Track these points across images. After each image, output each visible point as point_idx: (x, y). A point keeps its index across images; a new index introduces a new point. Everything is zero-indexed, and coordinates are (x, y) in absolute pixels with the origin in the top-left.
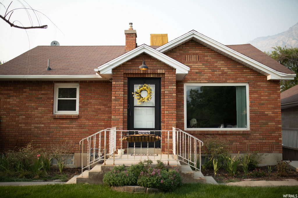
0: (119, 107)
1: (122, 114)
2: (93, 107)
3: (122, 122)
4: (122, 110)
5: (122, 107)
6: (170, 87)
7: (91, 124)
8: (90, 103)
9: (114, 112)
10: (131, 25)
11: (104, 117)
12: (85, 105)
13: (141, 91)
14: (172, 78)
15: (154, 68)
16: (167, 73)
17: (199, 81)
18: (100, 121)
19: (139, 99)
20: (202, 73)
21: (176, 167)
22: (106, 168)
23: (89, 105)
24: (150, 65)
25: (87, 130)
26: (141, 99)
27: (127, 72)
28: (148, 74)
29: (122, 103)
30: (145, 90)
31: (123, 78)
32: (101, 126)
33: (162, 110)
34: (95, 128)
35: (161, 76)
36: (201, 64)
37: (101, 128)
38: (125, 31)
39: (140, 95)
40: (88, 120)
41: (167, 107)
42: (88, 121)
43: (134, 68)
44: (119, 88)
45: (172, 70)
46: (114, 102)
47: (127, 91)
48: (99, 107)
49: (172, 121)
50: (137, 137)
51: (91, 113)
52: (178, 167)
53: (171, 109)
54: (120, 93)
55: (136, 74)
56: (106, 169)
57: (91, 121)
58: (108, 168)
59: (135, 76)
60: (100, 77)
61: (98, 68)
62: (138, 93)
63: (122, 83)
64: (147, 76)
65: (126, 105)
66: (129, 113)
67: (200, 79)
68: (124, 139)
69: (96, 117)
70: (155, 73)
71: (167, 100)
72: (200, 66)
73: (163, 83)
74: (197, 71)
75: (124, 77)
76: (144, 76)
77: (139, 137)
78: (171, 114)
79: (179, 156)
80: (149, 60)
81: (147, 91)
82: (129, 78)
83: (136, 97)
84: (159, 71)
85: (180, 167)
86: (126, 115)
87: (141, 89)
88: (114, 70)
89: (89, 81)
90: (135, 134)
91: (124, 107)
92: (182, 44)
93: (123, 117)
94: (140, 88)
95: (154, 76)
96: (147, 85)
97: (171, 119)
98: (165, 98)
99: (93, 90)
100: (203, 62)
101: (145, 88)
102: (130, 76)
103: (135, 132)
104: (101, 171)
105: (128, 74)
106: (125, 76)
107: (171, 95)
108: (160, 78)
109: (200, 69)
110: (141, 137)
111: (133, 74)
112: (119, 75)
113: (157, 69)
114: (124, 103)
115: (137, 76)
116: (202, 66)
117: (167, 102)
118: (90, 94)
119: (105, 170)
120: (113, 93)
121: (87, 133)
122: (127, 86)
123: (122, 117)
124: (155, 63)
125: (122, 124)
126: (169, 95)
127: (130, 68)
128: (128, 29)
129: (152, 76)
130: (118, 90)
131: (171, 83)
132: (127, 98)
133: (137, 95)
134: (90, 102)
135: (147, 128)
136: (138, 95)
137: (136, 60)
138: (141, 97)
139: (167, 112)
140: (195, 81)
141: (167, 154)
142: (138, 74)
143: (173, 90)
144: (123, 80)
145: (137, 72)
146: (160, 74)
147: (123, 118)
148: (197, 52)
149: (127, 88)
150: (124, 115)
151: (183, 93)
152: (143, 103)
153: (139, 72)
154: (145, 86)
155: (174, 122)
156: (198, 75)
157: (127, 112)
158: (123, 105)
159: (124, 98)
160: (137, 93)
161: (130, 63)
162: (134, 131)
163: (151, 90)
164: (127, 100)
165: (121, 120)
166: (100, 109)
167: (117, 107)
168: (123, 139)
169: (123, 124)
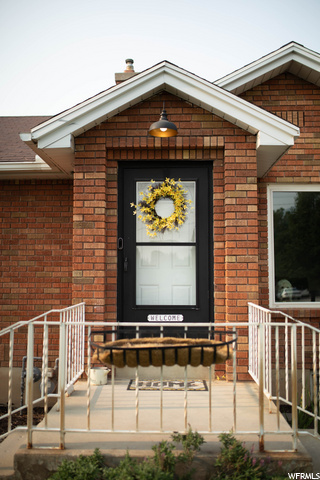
0: (93, 246)
1: (102, 266)
2: (31, 247)
3: (103, 288)
4: (102, 253)
5: (103, 245)
6: (238, 187)
7: (25, 291)
8: (24, 237)
9: (79, 259)
10: (129, 64)
11: (59, 274)
12: (11, 243)
13: (156, 200)
14: (245, 160)
15: (194, 132)
16: (231, 146)
17: (307, 180)
18: (49, 285)
19: (150, 222)
20: (315, 157)
21: (290, 461)
22: (33, 463)
23: (21, 242)
24: (183, 125)
25: (16, 307)
26: (157, 221)
27: (116, 145)
28: (175, 149)
29: (103, 232)
30: (168, 197)
31: (104, 161)
32: (51, 296)
33: (215, 252)
34: (34, 302)
35: (213, 156)
36: (312, 135)
37: (50, 302)
38: (116, 74)
39: (154, 211)
40: (18, 281)
41: (233, 244)
42: (17, 285)
43: (136, 132)
44: (93, 190)
45: (246, 135)
46: (79, 231)
47: (115, 198)
48: (46, 247)
49: (248, 286)
50: (147, 352)
51: (27, 263)
52: (298, 461)
53: (244, 251)
54: (95, 203)
55: (141, 150)
56: (34, 466)
57: (26, 285)
58: (41, 463)
59: (138, 158)
60: (45, 166)
61: (33, 130)
62: (147, 206)
63: (103, 175)
64: (172, 157)
65: (114, 240)
66: (123, 261)
67: (310, 174)
68: (98, 359)
69: (38, 274)
70: (196, 149)
71: (231, 223)
72: (309, 141)
73: (220, 176)
74: (301, 152)
75: (108, 160)
76: (165, 157)
77: (156, 352)
78: (245, 265)
79: (283, 400)
80: (180, 111)
81: (174, 200)
82: (121, 163)
83: (141, 216)
84: (208, 142)
85: (308, 461)
86: (115, 267)
87: (157, 191)
88: (77, 138)
89: (20, 181)
90: (137, 335)
91: (107, 246)
92: (262, 84)
93: (106, 273)
94: (152, 191)
95: (193, 157)
96: (173, 183)
97: (244, 280)
98: (224, 220)
99: (30, 204)
100: (315, 130)
101: (169, 189)
102: (124, 157)
103: (141, 327)
104: (15, 474)
105: (120, 150)
106: (111, 157)
107: (243, 208)
108: (211, 162)
109: (309, 146)
110: (160, 352)
111: (133, 150)
112: (93, 155)
113: (203, 136)
114: (106, 232)
115: (144, 157)
116: (313, 141)
117: (233, 230)
118: (24, 215)
119: (30, 471)
120: (75, 204)
121: (16, 314)
122: (115, 184)
123: (102, 274)
124: (195, 118)
125: (102, 294)
126: (238, 208)
127: (124, 133)
128: (123, 72)
129: (186, 157)
130: (91, 196)
131: (243, 175)
132: (115, 220)
133: (144, 209)
134: (22, 235)
135: (174, 304)
136: (148, 209)
137: (142, 112)
138: (156, 215)
139: (233, 259)
140: (297, 179)
141: (232, 381)
142: (147, 150)
143: (250, 194)
144: (104, 169)
145: (144, 145)
146: (210, 149)
147: (106, 277)
148: (298, 103)
149: (115, 191)
150: (109, 267)
151: (266, 209)
152: (161, 234)
153: (151, 145)
154: (166, 185)
155: (253, 287)
156: (304, 163)
157: (116, 260)
158: (103, 240)
159: (106, 218)
160: (144, 204)
161: (125, 119)
162: (135, 327)
163: (184, 195)
164: (116, 225)
165: (99, 283)
166: (48, 253)
167: (86, 246)
168: (95, 356)
169: (106, 294)
